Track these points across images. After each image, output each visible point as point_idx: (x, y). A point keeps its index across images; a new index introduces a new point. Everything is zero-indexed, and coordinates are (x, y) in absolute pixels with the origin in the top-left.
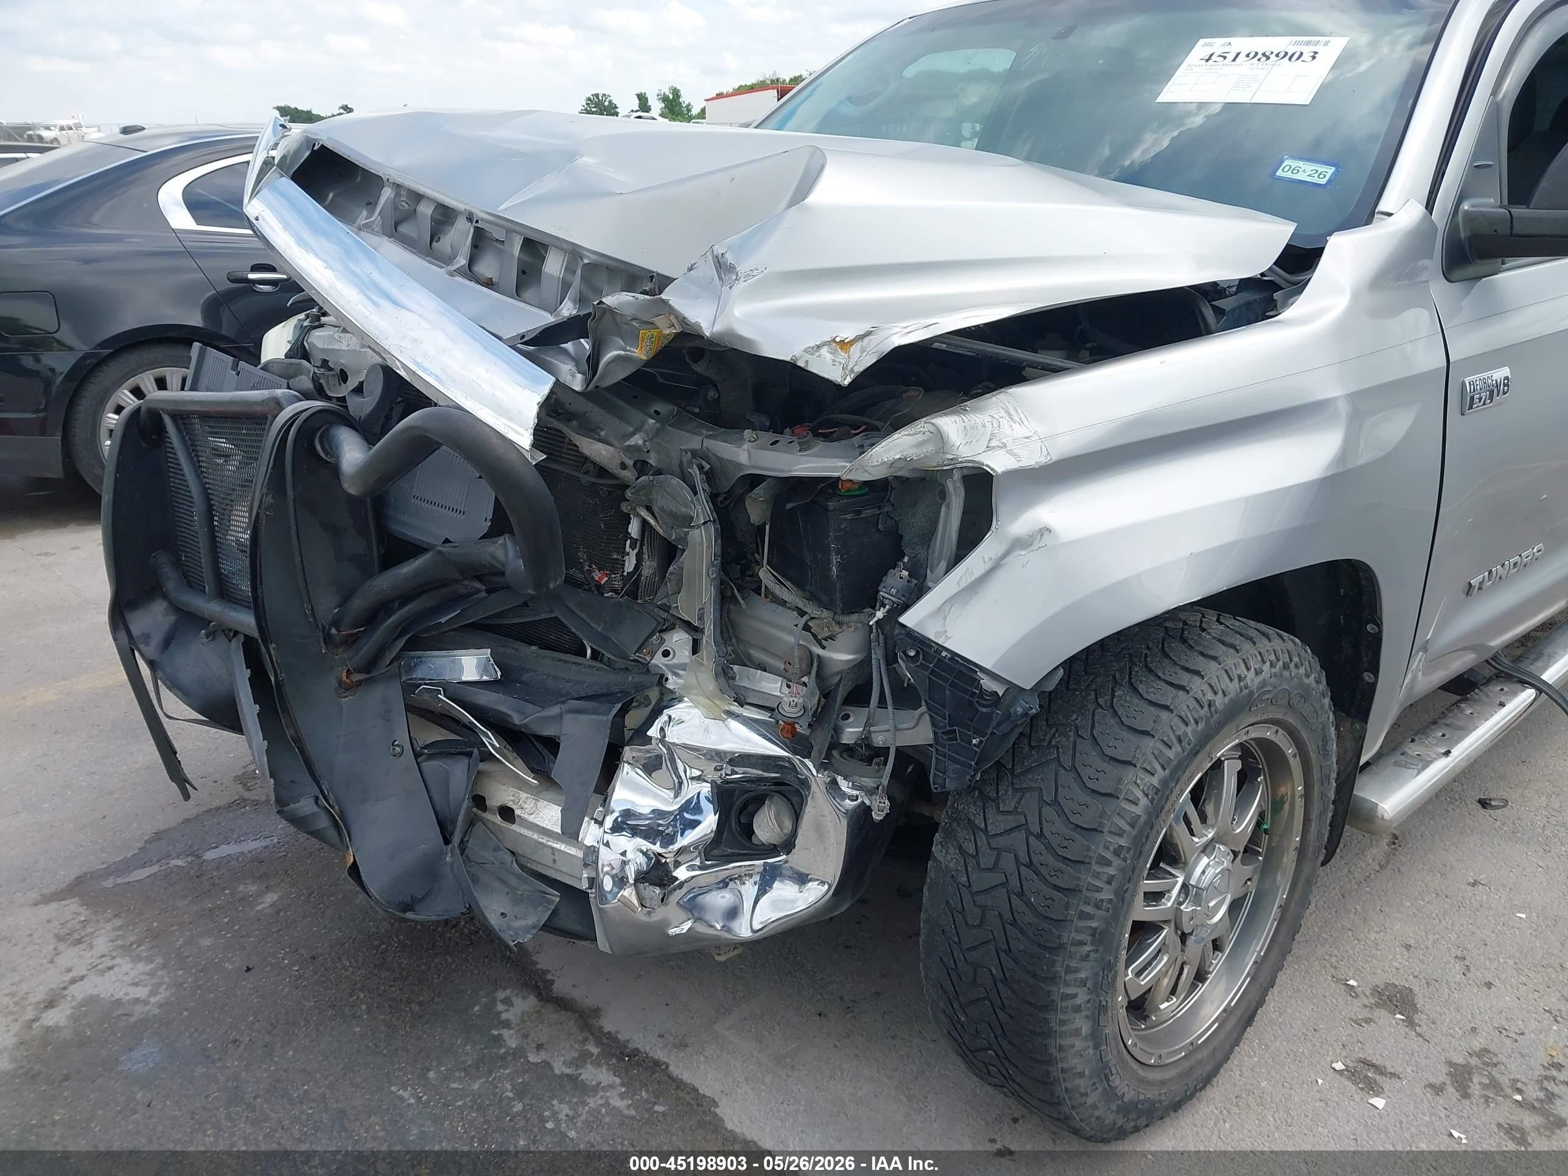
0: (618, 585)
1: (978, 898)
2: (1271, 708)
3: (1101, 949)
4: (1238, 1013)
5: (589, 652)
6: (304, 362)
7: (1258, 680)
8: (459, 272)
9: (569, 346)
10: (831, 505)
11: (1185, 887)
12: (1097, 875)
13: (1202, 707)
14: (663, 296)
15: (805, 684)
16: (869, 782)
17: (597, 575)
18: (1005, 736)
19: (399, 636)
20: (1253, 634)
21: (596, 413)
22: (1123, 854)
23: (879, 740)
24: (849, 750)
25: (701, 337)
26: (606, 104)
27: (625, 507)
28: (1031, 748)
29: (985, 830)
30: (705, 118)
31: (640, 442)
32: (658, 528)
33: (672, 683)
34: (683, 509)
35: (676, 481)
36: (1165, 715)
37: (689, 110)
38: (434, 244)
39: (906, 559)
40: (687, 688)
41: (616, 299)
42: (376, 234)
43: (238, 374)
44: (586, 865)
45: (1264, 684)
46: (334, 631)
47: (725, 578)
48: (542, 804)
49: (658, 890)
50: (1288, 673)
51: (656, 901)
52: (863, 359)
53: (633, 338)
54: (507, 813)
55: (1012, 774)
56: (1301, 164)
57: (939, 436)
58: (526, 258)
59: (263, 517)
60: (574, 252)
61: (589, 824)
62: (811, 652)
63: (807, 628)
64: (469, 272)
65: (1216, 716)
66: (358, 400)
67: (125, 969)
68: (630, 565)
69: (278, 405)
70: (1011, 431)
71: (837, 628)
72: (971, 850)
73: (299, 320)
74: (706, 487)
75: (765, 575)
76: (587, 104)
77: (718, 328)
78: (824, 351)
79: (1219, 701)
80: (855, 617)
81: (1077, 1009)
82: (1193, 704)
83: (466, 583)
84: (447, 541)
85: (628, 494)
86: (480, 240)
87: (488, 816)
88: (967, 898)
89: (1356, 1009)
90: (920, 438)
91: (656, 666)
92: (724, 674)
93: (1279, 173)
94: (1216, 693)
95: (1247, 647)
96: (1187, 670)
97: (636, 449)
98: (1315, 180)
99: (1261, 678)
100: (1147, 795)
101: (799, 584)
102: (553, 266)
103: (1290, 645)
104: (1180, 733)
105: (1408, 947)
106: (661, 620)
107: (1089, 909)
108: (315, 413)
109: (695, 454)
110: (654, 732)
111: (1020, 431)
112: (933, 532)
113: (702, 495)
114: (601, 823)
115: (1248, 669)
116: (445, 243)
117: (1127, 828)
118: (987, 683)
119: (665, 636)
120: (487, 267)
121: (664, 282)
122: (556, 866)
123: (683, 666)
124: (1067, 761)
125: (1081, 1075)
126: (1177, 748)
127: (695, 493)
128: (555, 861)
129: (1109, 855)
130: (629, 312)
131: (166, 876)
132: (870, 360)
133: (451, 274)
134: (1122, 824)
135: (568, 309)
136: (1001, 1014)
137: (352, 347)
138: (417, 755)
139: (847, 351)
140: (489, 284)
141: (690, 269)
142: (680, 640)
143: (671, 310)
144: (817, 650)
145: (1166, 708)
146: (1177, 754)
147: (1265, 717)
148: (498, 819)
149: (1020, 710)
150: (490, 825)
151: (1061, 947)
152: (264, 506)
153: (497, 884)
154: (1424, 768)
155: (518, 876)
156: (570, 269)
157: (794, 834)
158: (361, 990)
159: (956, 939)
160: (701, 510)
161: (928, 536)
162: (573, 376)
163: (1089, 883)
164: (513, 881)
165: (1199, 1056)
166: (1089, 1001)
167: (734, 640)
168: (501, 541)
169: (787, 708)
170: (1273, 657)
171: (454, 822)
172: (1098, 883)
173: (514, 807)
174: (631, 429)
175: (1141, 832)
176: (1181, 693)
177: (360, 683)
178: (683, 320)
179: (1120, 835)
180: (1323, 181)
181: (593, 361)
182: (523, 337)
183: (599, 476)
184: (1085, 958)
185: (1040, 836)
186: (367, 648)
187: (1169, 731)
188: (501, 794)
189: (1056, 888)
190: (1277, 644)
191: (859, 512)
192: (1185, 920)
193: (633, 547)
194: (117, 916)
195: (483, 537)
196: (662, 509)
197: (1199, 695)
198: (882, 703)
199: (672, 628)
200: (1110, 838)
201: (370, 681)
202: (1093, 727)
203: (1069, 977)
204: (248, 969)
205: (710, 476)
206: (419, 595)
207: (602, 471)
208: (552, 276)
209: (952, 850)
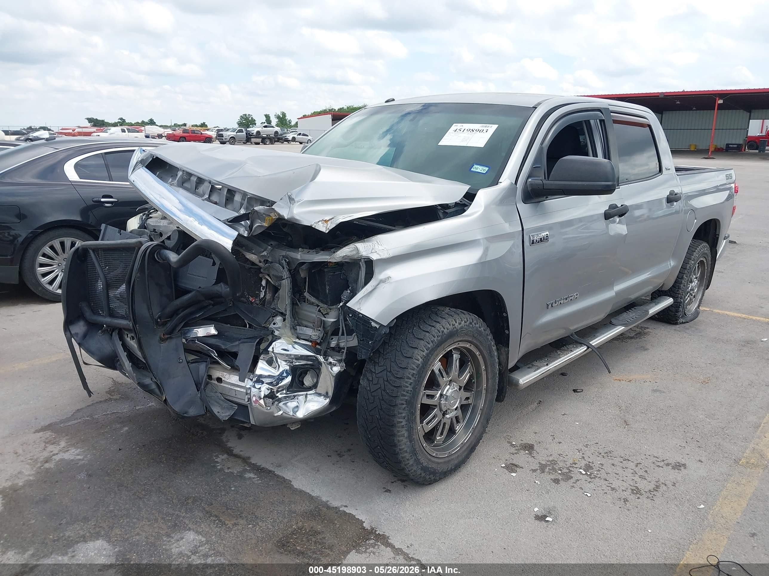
0: (258, 302)
1: (373, 394)
2: (466, 336)
3: (409, 407)
4: (467, 445)
5: (248, 326)
6: (146, 230)
7: (460, 326)
8: (206, 199)
9: (243, 223)
10: (326, 270)
11: (441, 395)
12: (407, 382)
13: (440, 332)
14: (273, 207)
15: (320, 330)
16: (339, 358)
17: (251, 299)
18: (379, 341)
19: (181, 322)
20: (458, 312)
21: (251, 244)
22: (415, 376)
23: (342, 345)
24: (333, 349)
25: (284, 219)
26: (250, 119)
27: (261, 275)
28: (389, 346)
29: (375, 373)
30: (297, 127)
31: (266, 254)
32: (272, 282)
33: (277, 333)
34: (280, 274)
35: (277, 265)
36: (427, 334)
37: (290, 123)
38: (196, 190)
39: (350, 288)
40: (282, 334)
41: (258, 208)
42: (175, 186)
43: (121, 234)
44: (247, 394)
45: (462, 328)
46: (159, 320)
47: (293, 297)
48: (231, 376)
49: (271, 400)
50: (472, 326)
51: (271, 404)
52: (331, 225)
53: (264, 220)
54: (219, 380)
55: (383, 355)
56: (479, 166)
57: (357, 249)
58: (228, 195)
59: (136, 281)
60: (244, 194)
61: (248, 380)
62: (321, 319)
63: (319, 311)
64: (209, 200)
65: (445, 336)
66: (169, 242)
67: (73, 451)
68: (262, 296)
69: (141, 244)
70: (378, 248)
71: (329, 310)
72: (371, 379)
73: (141, 216)
74: (287, 267)
75: (306, 294)
76: (241, 119)
77: (289, 217)
78: (320, 223)
79: (445, 331)
80: (335, 306)
81: (403, 427)
82: (436, 331)
83: (206, 301)
84: (200, 287)
85: (262, 270)
86: (213, 189)
87: (213, 381)
88: (369, 394)
89: (513, 450)
90: (351, 249)
91: (271, 328)
92: (293, 328)
93: (472, 169)
94: (444, 329)
95: (456, 316)
96: (435, 321)
97: (264, 256)
98: (482, 172)
99: (461, 326)
100: (422, 358)
101: (317, 298)
102: (238, 198)
103: (473, 318)
104: (432, 340)
105: (536, 433)
106: (273, 313)
107: (405, 393)
108: (155, 246)
109: (283, 256)
110: (270, 349)
111: (381, 248)
112: (358, 279)
113: (286, 269)
114: (252, 380)
115: (456, 322)
116: (201, 190)
117: (416, 368)
118: (373, 324)
119: (274, 318)
120: (214, 198)
121: (273, 203)
122: (236, 396)
123: (280, 328)
124: (398, 349)
125: (406, 452)
126: (431, 344)
127: (284, 269)
128: (236, 394)
129: (410, 376)
130: (262, 212)
131: (84, 423)
132: (334, 226)
133: (203, 200)
134: (414, 366)
135: (242, 211)
136: (380, 431)
137: (165, 225)
138: (188, 363)
139: (327, 223)
140: (216, 203)
141: (281, 199)
142: (279, 319)
143: (275, 211)
144: (324, 319)
145: (428, 332)
146: (431, 346)
147: (464, 339)
148: (216, 382)
149: (383, 332)
150: (213, 385)
151: (396, 405)
152: (137, 277)
153: (216, 403)
154: (538, 369)
155: (223, 401)
156: (243, 199)
157: (317, 382)
158: (162, 454)
159: (366, 408)
160: (285, 274)
161: (356, 281)
162: (244, 232)
163: (404, 385)
164: (221, 402)
165: (453, 457)
166: (406, 424)
167: (297, 318)
168: (219, 285)
169: (313, 336)
170: (466, 320)
171: (201, 384)
172: (407, 385)
173: (222, 377)
174: (263, 250)
175: (420, 369)
176: (433, 328)
177: (167, 338)
178: (279, 214)
179: (414, 370)
180: (485, 172)
181: (251, 227)
182: (228, 220)
183: (252, 265)
184: (404, 409)
185: (390, 372)
186: (169, 325)
187: (428, 339)
188: (217, 373)
189: (394, 386)
190: (467, 316)
191: (335, 273)
192: (443, 406)
193: (263, 289)
194: (67, 435)
195: (213, 285)
196: (273, 275)
197: (439, 329)
198: (343, 334)
199: (276, 315)
200: (410, 371)
201: (170, 338)
202: (407, 338)
203: (399, 416)
204: (120, 450)
205: (288, 264)
206: (190, 306)
207: (253, 264)
208: (237, 201)
209: (365, 380)
